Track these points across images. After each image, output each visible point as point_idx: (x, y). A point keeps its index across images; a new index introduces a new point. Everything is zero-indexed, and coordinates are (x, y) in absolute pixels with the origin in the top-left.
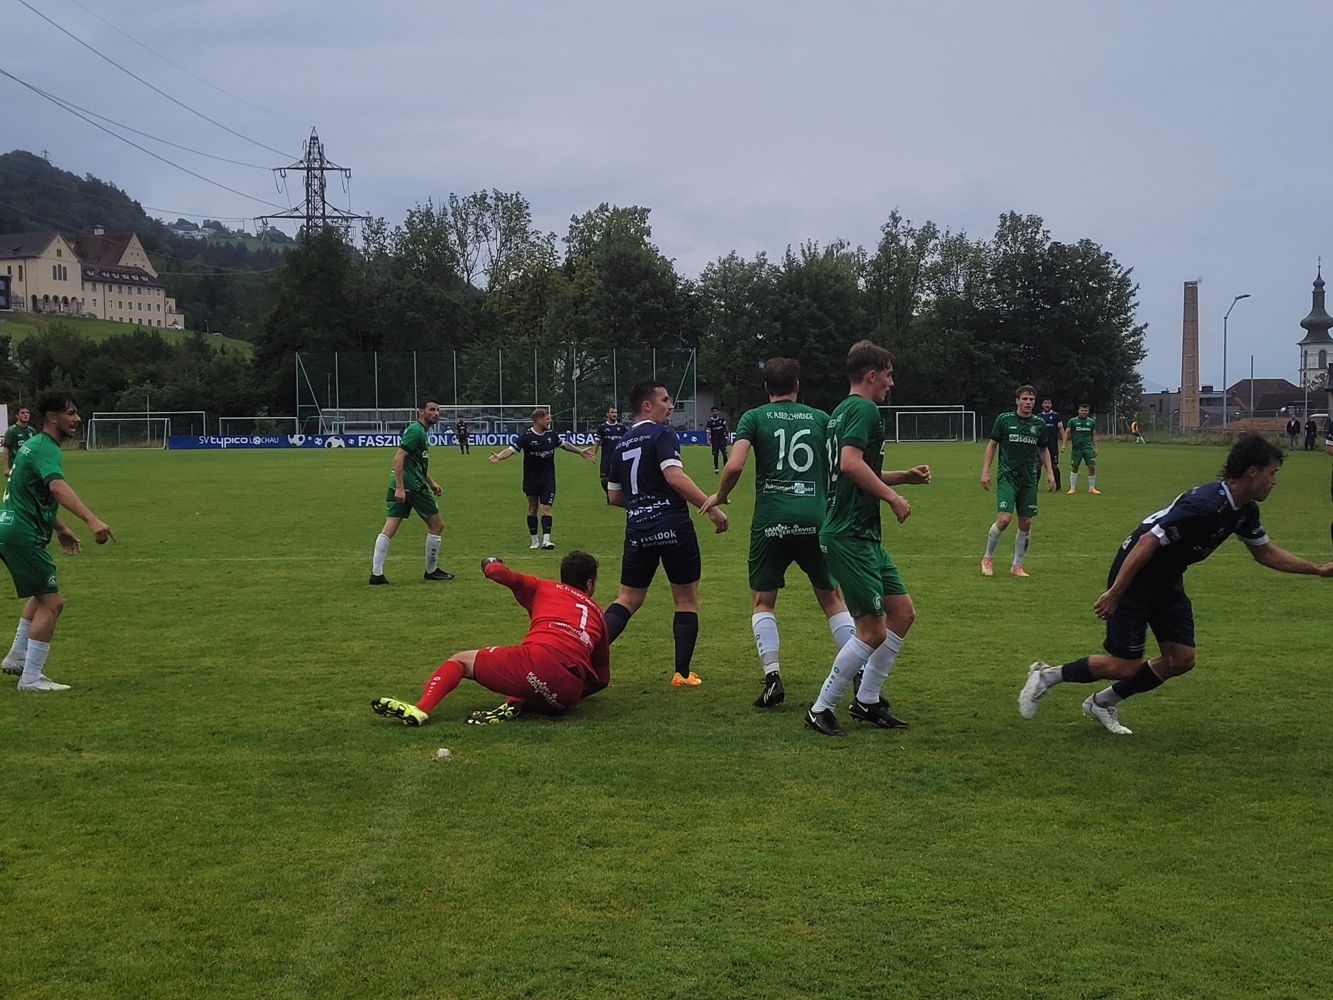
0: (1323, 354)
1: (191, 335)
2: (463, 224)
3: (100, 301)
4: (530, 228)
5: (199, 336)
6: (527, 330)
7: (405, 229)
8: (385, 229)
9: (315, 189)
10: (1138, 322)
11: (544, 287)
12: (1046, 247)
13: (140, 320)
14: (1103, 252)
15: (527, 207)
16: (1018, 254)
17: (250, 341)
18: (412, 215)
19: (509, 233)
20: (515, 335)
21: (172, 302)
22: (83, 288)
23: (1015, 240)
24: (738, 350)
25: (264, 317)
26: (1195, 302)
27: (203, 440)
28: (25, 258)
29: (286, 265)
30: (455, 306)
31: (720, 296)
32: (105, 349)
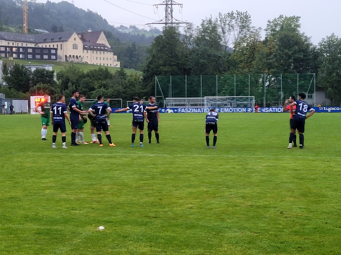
1: (122, 69)
2: (224, 25)
3: (89, 57)
4: (251, 26)
6: (248, 66)
7: (201, 27)
8: (193, 27)
11: (254, 49)
13: (104, 64)
15: (250, 17)
17: (141, 71)
19: (242, 27)
20: (243, 68)
22: (83, 52)
28: (63, 41)
30: (220, 57)
32: (88, 75)
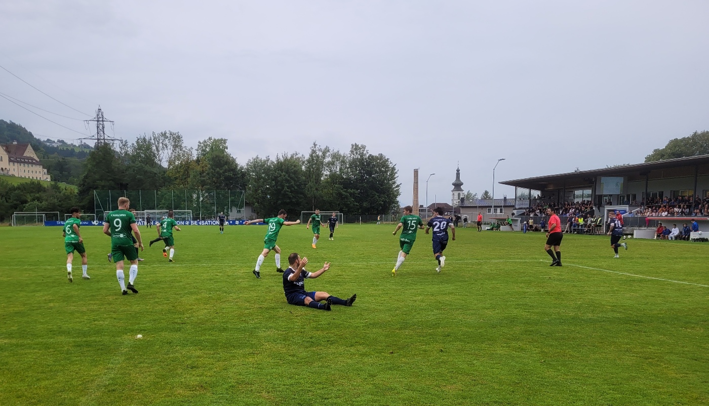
0: (459, 194)
1: (53, 183)
2: (158, 143)
3: (16, 170)
4: (183, 145)
5: (56, 183)
6: (183, 183)
7: (136, 144)
8: (128, 145)
9: (100, 129)
10: (398, 183)
11: (188, 167)
12: (367, 156)
13: (33, 177)
14: (386, 158)
15: (182, 138)
16: (357, 159)
17: (76, 185)
18: (138, 139)
19: (175, 146)
20: (178, 184)
21: (45, 170)
22: (9, 165)
23: (357, 153)
24: (260, 191)
25: (82, 177)
26: (417, 176)
27: (58, 222)
29: (90, 157)
30: (155, 173)
31: (253, 172)
32: (18, 188)
